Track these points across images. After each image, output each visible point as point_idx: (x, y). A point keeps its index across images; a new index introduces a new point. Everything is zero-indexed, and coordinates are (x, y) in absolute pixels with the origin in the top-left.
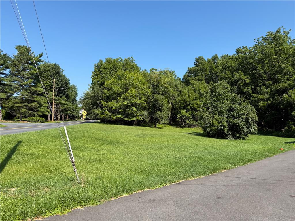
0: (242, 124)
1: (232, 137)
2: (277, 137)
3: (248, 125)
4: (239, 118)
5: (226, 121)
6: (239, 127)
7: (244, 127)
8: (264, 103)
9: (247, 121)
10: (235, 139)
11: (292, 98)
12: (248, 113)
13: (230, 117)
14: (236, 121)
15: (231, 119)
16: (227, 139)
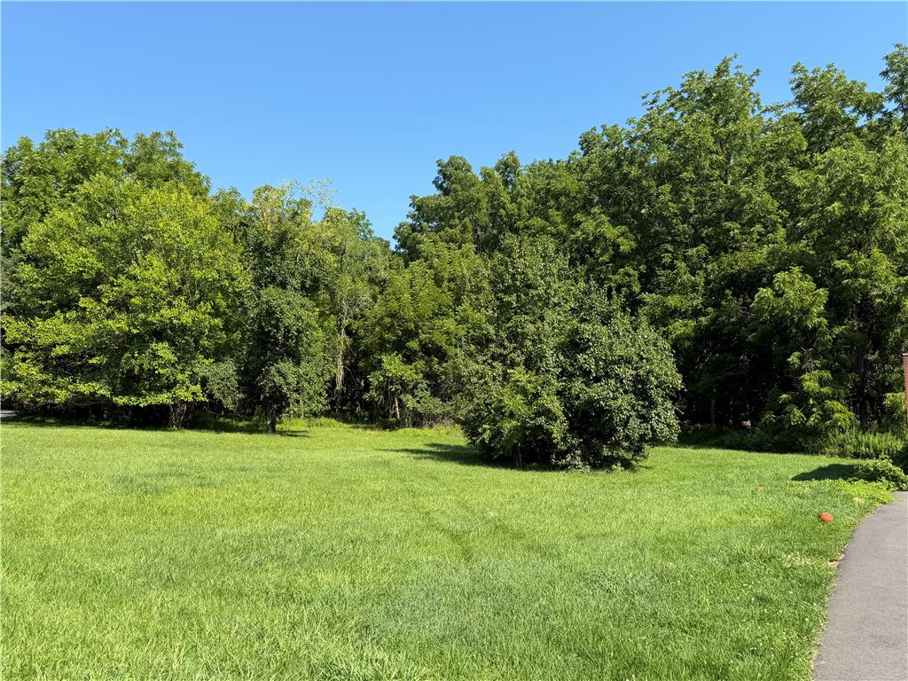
0: (624, 402)
1: (584, 459)
2: (742, 453)
3: (643, 407)
4: (607, 376)
5: (559, 393)
6: (611, 418)
7: (628, 418)
8: (685, 325)
9: (640, 388)
10: (594, 467)
11: (787, 303)
12: (642, 358)
13: (571, 376)
14: (596, 391)
15: (578, 385)
16: (564, 468)
